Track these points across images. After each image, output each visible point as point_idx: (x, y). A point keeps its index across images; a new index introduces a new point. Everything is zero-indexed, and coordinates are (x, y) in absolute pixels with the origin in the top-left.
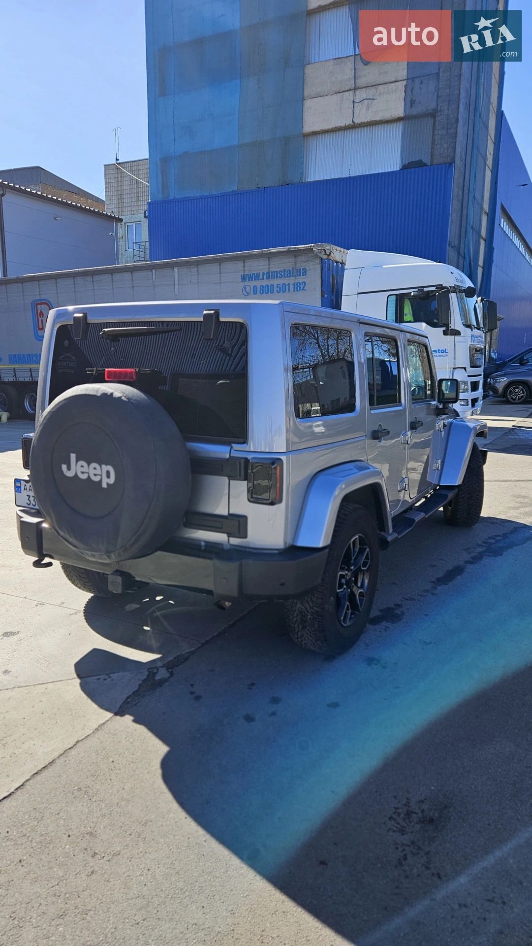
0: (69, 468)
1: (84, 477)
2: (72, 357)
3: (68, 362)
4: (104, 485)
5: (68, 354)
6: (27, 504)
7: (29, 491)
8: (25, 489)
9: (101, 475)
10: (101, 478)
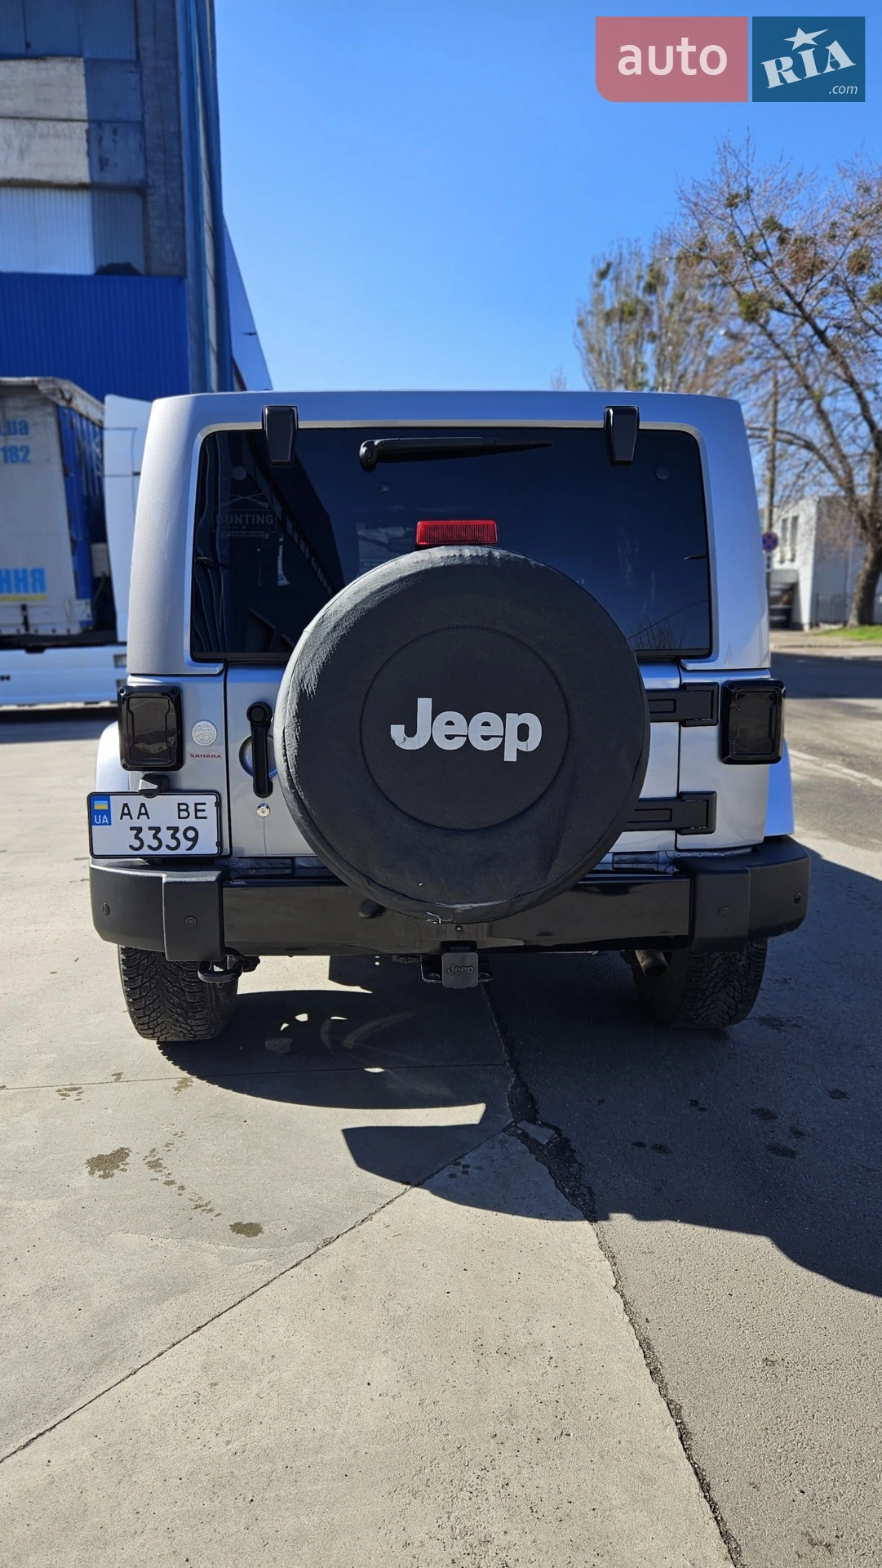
0: (411, 731)
1: (457, 744)
2: (260, 503)
3: (247, 516)
4: (510, 756)
5: (246, 498)
6: (131, 847)
7: (138, 818)
8: (126, 812)
9: (503, 737)
10: (503, 742)
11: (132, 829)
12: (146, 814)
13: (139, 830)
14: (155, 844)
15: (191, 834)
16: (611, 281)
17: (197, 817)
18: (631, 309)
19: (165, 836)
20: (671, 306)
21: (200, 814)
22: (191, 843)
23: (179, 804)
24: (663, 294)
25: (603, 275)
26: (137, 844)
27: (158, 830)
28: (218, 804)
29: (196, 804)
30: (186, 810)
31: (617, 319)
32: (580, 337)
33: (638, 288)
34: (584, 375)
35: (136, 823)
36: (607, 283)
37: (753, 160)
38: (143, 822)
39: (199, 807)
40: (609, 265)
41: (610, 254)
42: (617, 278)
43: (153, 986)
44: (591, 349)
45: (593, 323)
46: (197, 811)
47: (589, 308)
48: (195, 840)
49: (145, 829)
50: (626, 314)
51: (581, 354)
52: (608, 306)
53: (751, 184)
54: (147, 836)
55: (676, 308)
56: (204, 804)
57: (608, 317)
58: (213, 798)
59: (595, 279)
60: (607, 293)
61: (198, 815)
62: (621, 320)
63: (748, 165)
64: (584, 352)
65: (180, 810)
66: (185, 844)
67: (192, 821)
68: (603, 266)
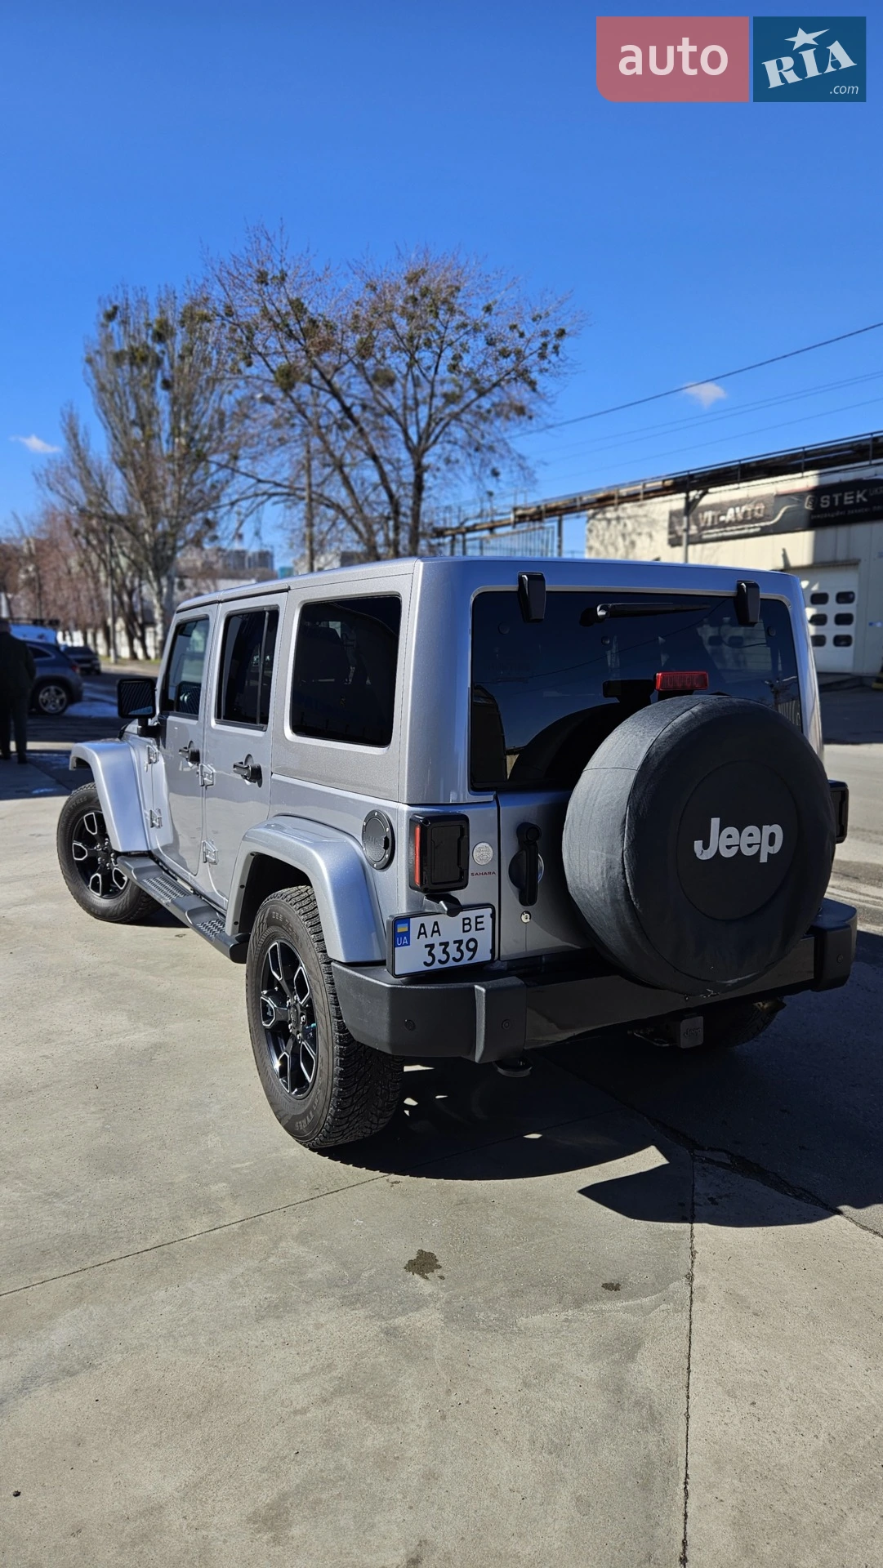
0: (706, 846)
1: (734, 851)
4: (764, 859)
6: (425, 963)
7: (432, 936)
8: (422, 932)
9: (760, 844)
10: (760, 847)
11: (426, 946)
12: (438, 931)
13: (432, 946)
14: (444, 957)
15: (472, 945)
16: (119, 324)
17: (477, 929)
18: (143, 355)
19: (452, 949)
20: (182, 357)
21: (479, 926)
22: (472, 953)
23: (464, 919)
24: (173, 344)
25: (110, 316)
26: (429, 960)
27: (446, 944)
28: (493, 916)
29: (477, 918)
30: (469, 924)
31: (127, 361)
32: (90, 375)
33: (147, 335)
34: (97, 412)
35: (429, 941)
36: (114, 325)
37: (286, 248)
38: (436, 940)
39: (479, 920)
40: (116, 308)
41: (116, 298)
42: (125, 323)
43: (365, 1092)
44: (102, 388)
45: (101, 362)
46: (477, 923)
47: (97, 348)
48: (474, 950)
49: (437, 945)
50: (138, 358)
51: (93, 392)
52: (117, 348)
53: (285, 268)
54: (438, 951)
55: (186, 360)
56: (483, 916)
57: (118, 357)
58: (490, 910)
59: (102, 319)
60: (115, 335)
61: (478, 927)
62: (132, 364)
63: (282, 251)
64: (95, 390)
65: (464, 924)
66: (467, 954)
67: (473, 934)
68: (110, 308)
